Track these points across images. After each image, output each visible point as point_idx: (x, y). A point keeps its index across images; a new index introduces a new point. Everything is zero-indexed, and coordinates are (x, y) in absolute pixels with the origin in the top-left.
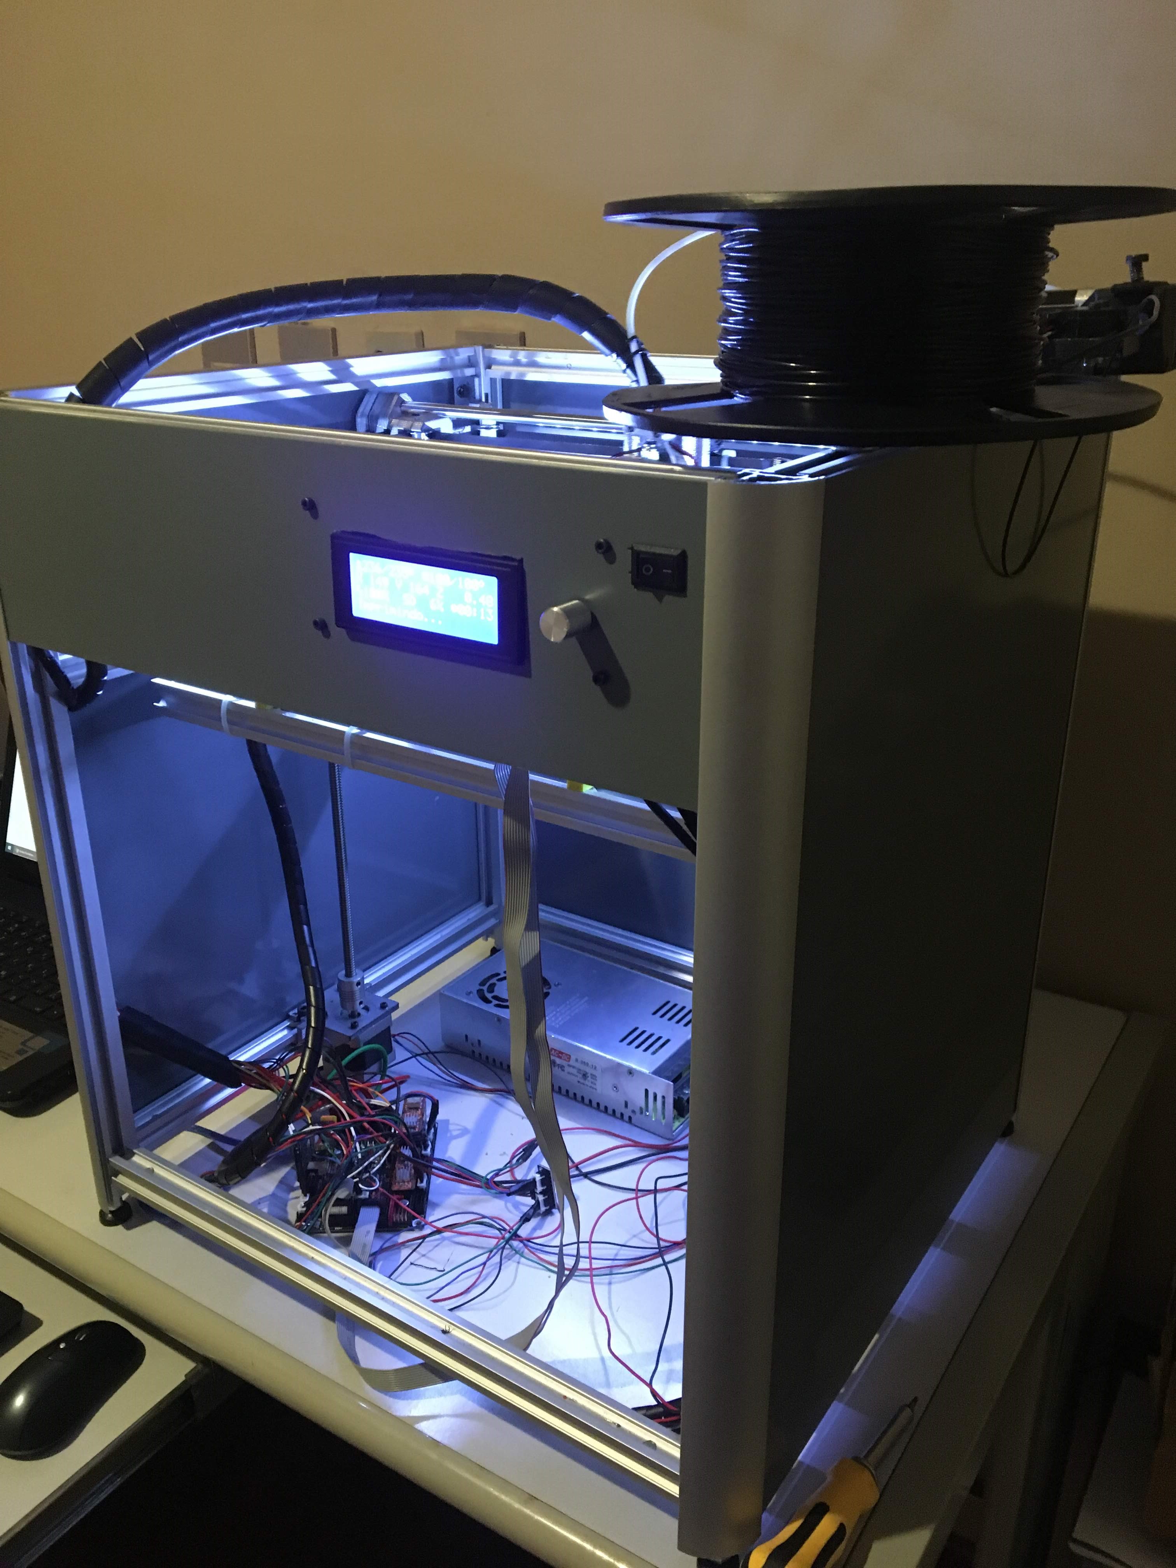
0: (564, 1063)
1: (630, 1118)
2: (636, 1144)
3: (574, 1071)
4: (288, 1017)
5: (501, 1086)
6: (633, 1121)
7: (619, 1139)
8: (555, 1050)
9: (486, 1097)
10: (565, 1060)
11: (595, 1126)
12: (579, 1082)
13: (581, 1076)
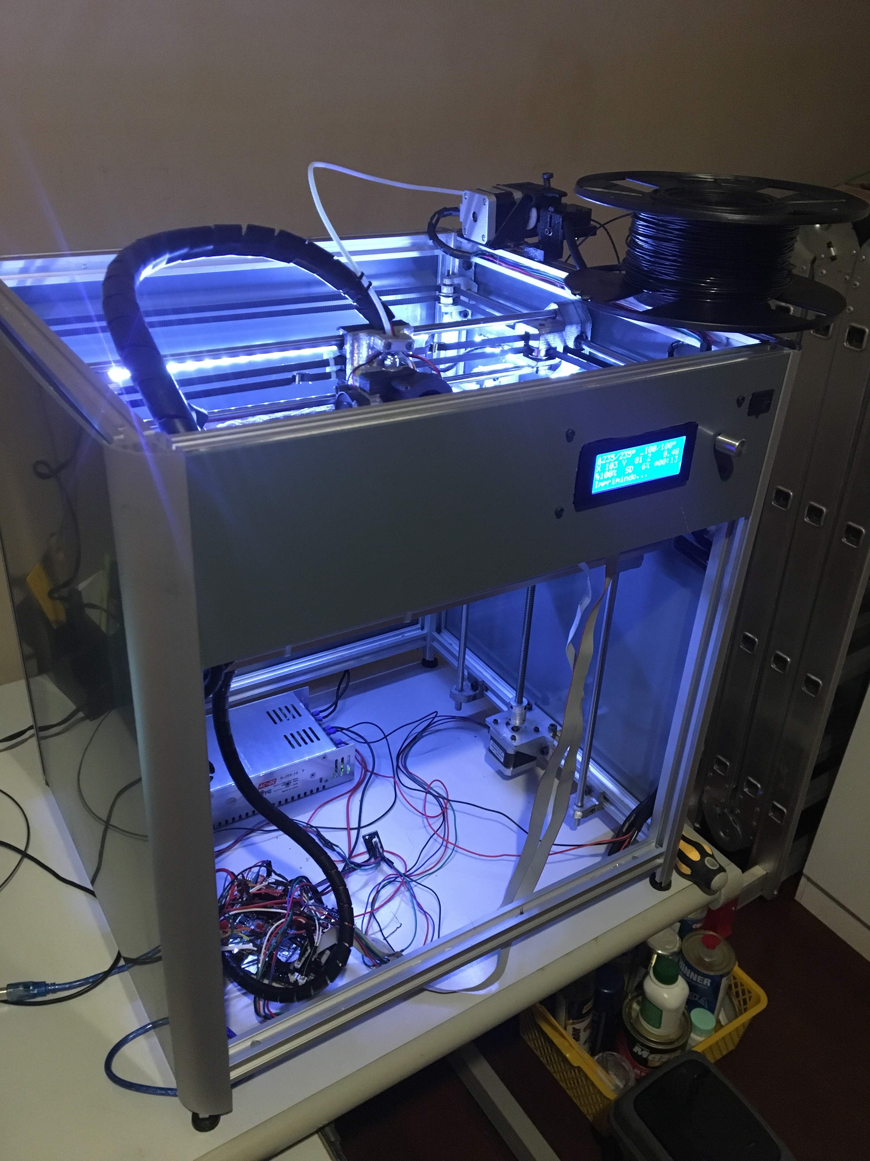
0: (271, 787)
1: (324, 787)
2: (353, 792)
3: (280, 787)
5: (243, 832)
6: (327, 787)
7: (345, 795)
8: (263, 784)
9: (236, 849)
10: (272, 784)
12: (283, 791)
13: (285, 786)
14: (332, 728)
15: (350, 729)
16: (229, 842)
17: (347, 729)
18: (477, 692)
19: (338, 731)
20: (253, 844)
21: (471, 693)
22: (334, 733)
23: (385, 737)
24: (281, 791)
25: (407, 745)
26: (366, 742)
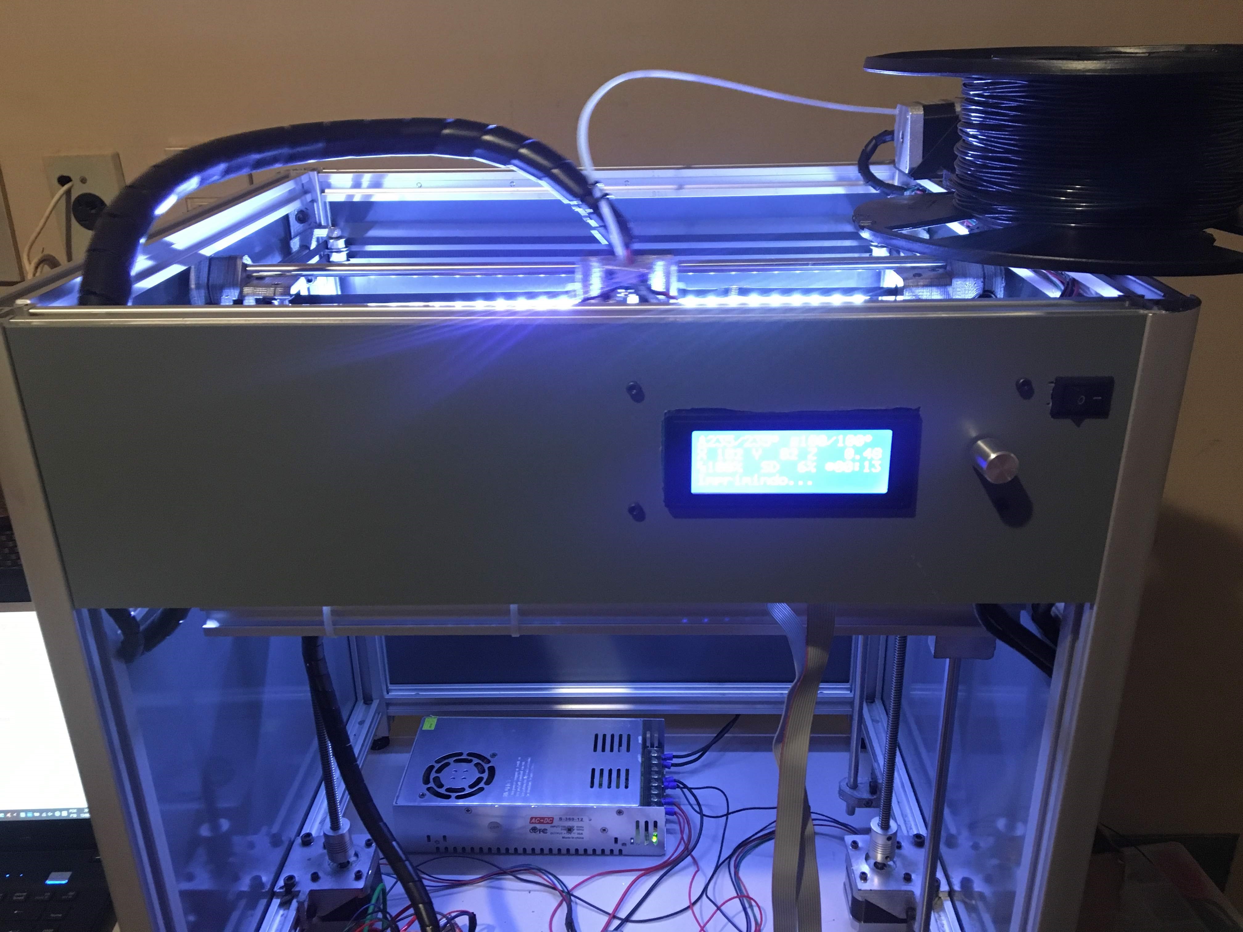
0: (547, 826)
1: (620, 851)
2: (648, 872)
3: (559, 830)
4: (272, 895)
5: (495, 870)
6: (624, 853)
7: (634, 873)
8: (536, 818)
9: (480, 886)
10: (548, 823)
11: (600, 872)
12: (563, 838)
13: (565, 832)
14: (675, 781)
15: (693, 790)
16: (477, 875)
17: (690, 789)
18: (875, 797)
19: (679, 787)
20: (500, 888)
21: (866, 795)
22: (673, 788)
23: (728, 814)
24: (561, 836)
25: (759, 837)
26: (701, 813)
